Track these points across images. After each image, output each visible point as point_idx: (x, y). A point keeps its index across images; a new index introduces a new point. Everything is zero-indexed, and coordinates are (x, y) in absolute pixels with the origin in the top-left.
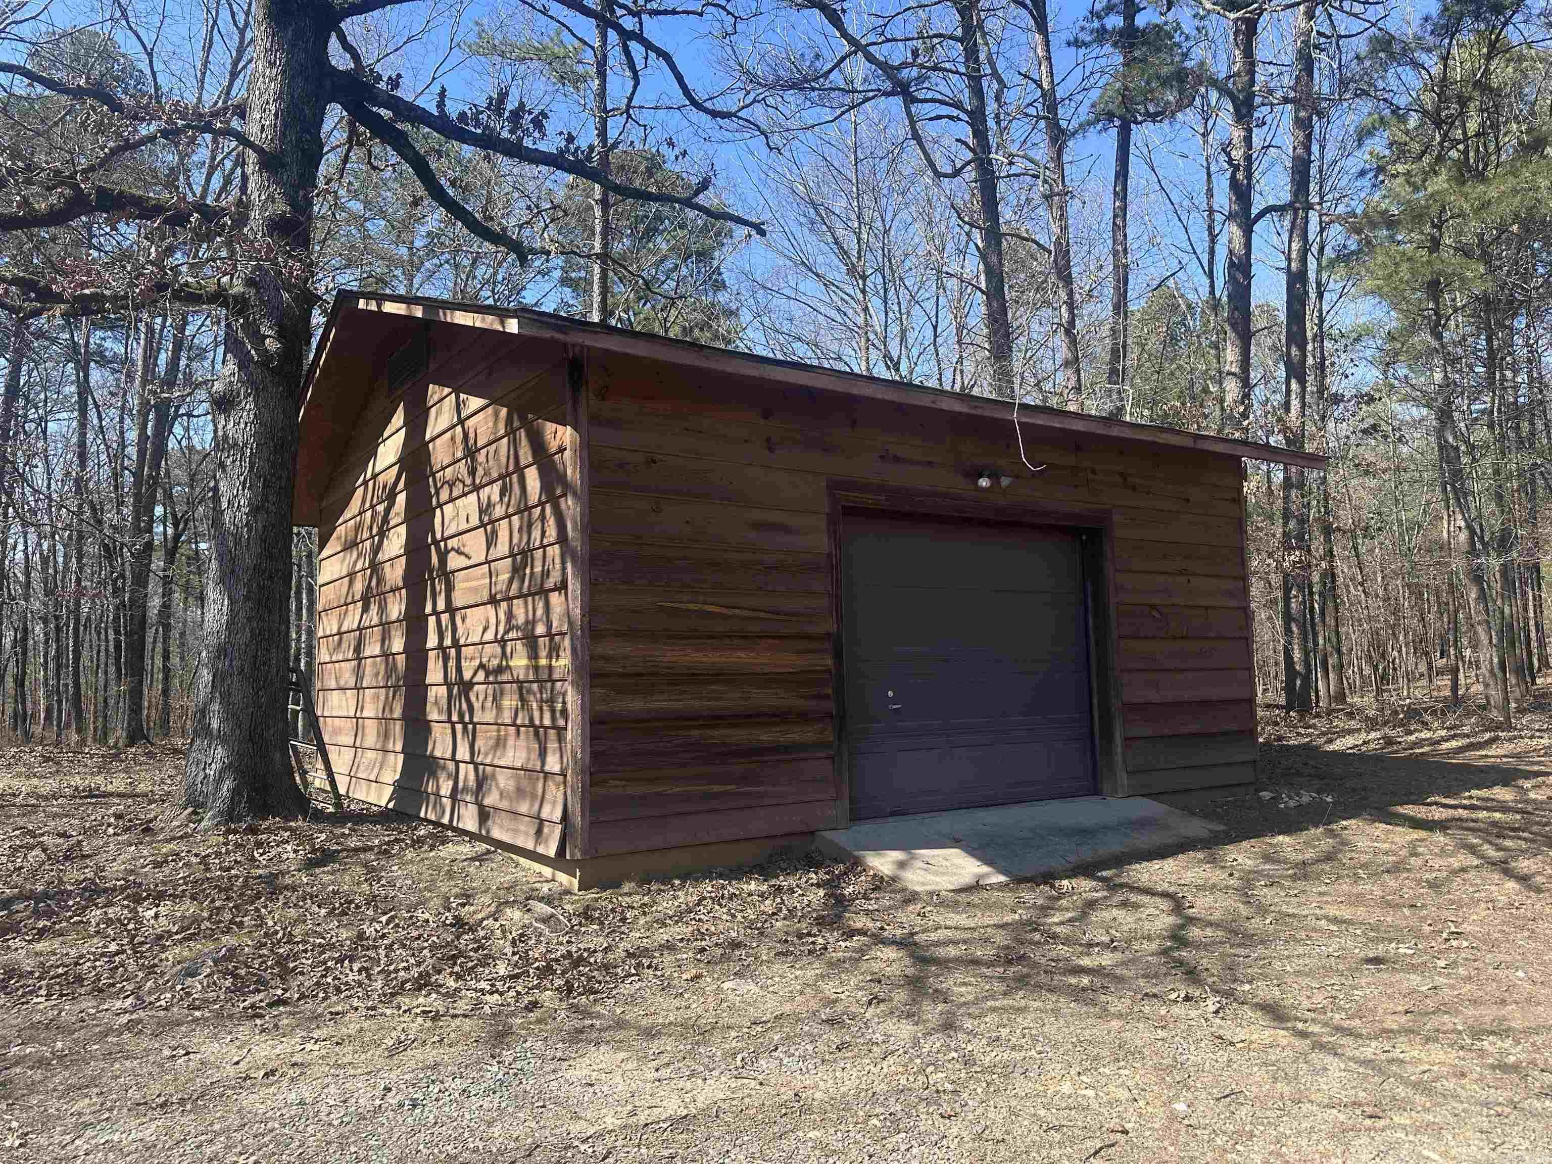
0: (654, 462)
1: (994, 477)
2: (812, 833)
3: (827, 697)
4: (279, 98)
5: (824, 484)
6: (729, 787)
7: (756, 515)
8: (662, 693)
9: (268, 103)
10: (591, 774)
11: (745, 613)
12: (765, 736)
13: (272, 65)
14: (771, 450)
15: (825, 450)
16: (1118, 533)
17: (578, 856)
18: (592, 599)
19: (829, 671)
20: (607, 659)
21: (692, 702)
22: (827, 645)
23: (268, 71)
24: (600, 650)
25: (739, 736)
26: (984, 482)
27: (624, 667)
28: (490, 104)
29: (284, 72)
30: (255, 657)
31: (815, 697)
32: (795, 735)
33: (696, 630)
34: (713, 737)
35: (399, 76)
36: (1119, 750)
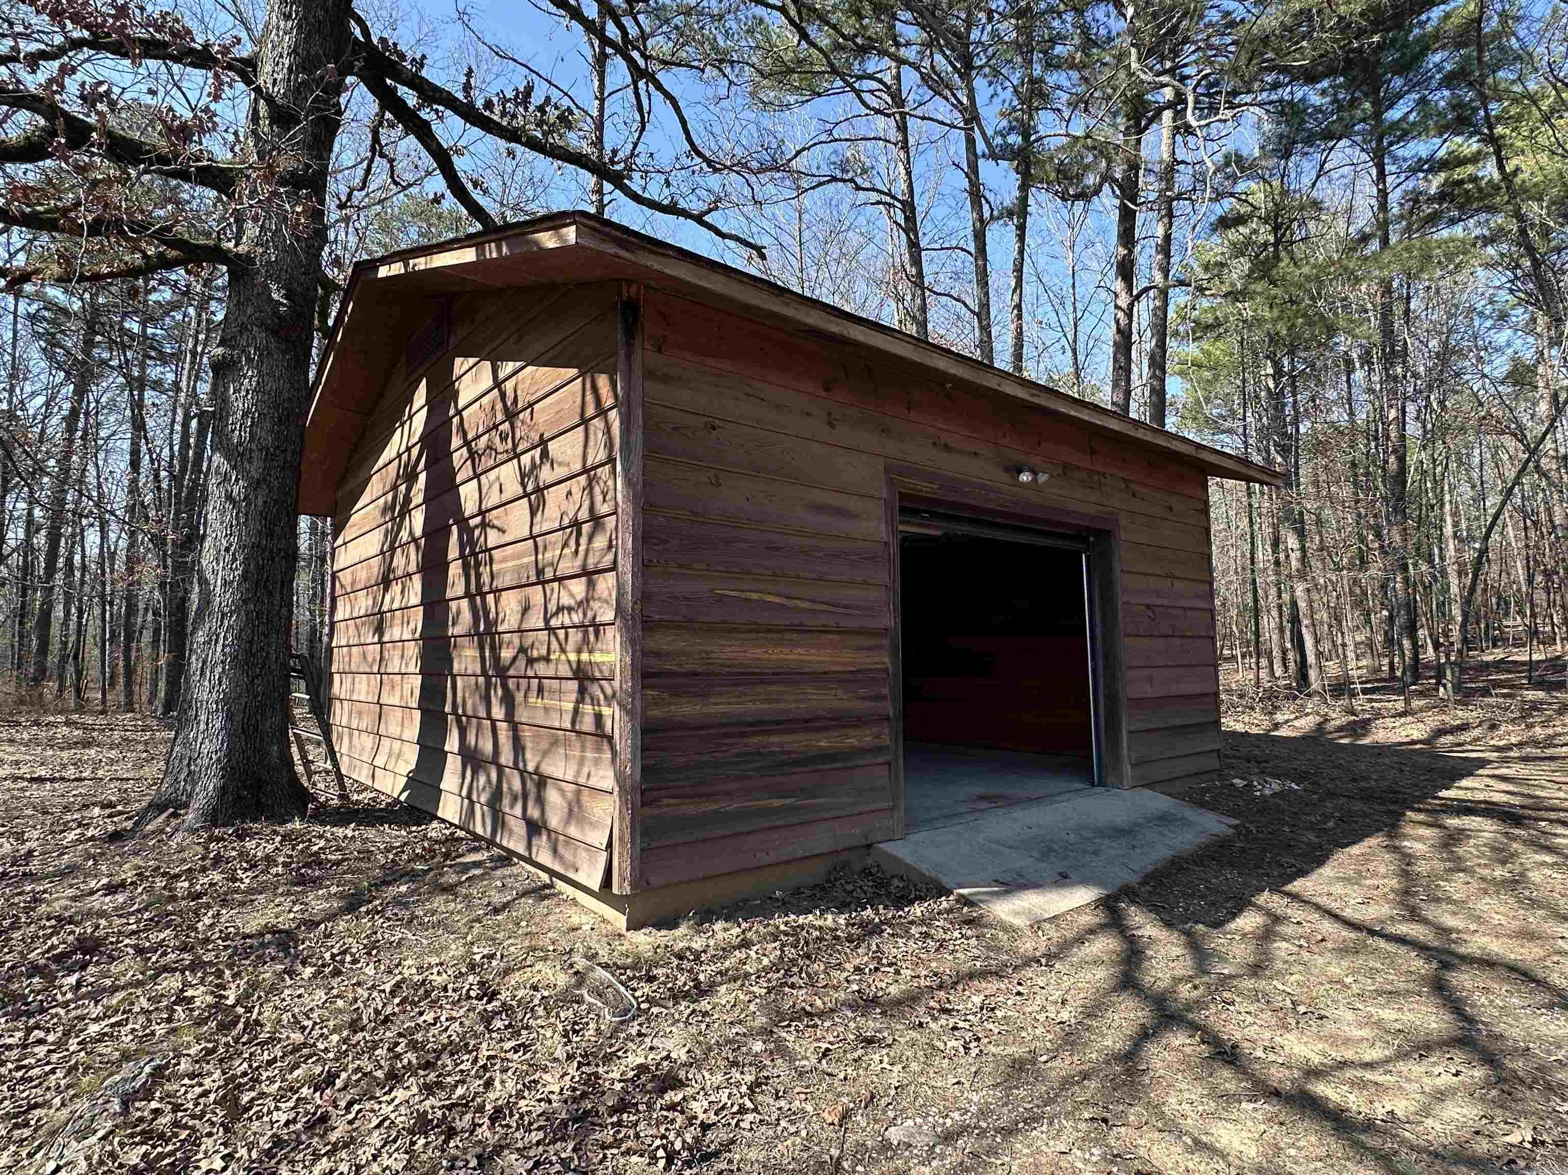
0: (714, 428)
1: (1034, 472)
2: (869, 846)
3: (884, 698)
4: (294, 52)
5: (881, 467)
6: (788, 801)
7: (819, 497)
8: (720, 694)
9: (281, 56)
10: (642, 793)
11: (807, 605)
12: (823, 742)
13: (287, 17)
14: (833, 426)
15: (883, 431)
16: (1123, 536)
17: (627, 890)
18: (645, 584)
19: (886, 670)
20: (657, 654)
21: (750, 705)
22: (885, 642)
23: (282, 24)
24: (651, 645)
25: (796, 742)
26: (1025, 477)
27: (679, 665)
28: (517, 96)
29: (299, 26)
30: (251, 642)
31: (871, 698)
32: (853, 740)
33: (756, 623)
34: (773, 744)
35: (424, 57)
36: (1125, 744)
